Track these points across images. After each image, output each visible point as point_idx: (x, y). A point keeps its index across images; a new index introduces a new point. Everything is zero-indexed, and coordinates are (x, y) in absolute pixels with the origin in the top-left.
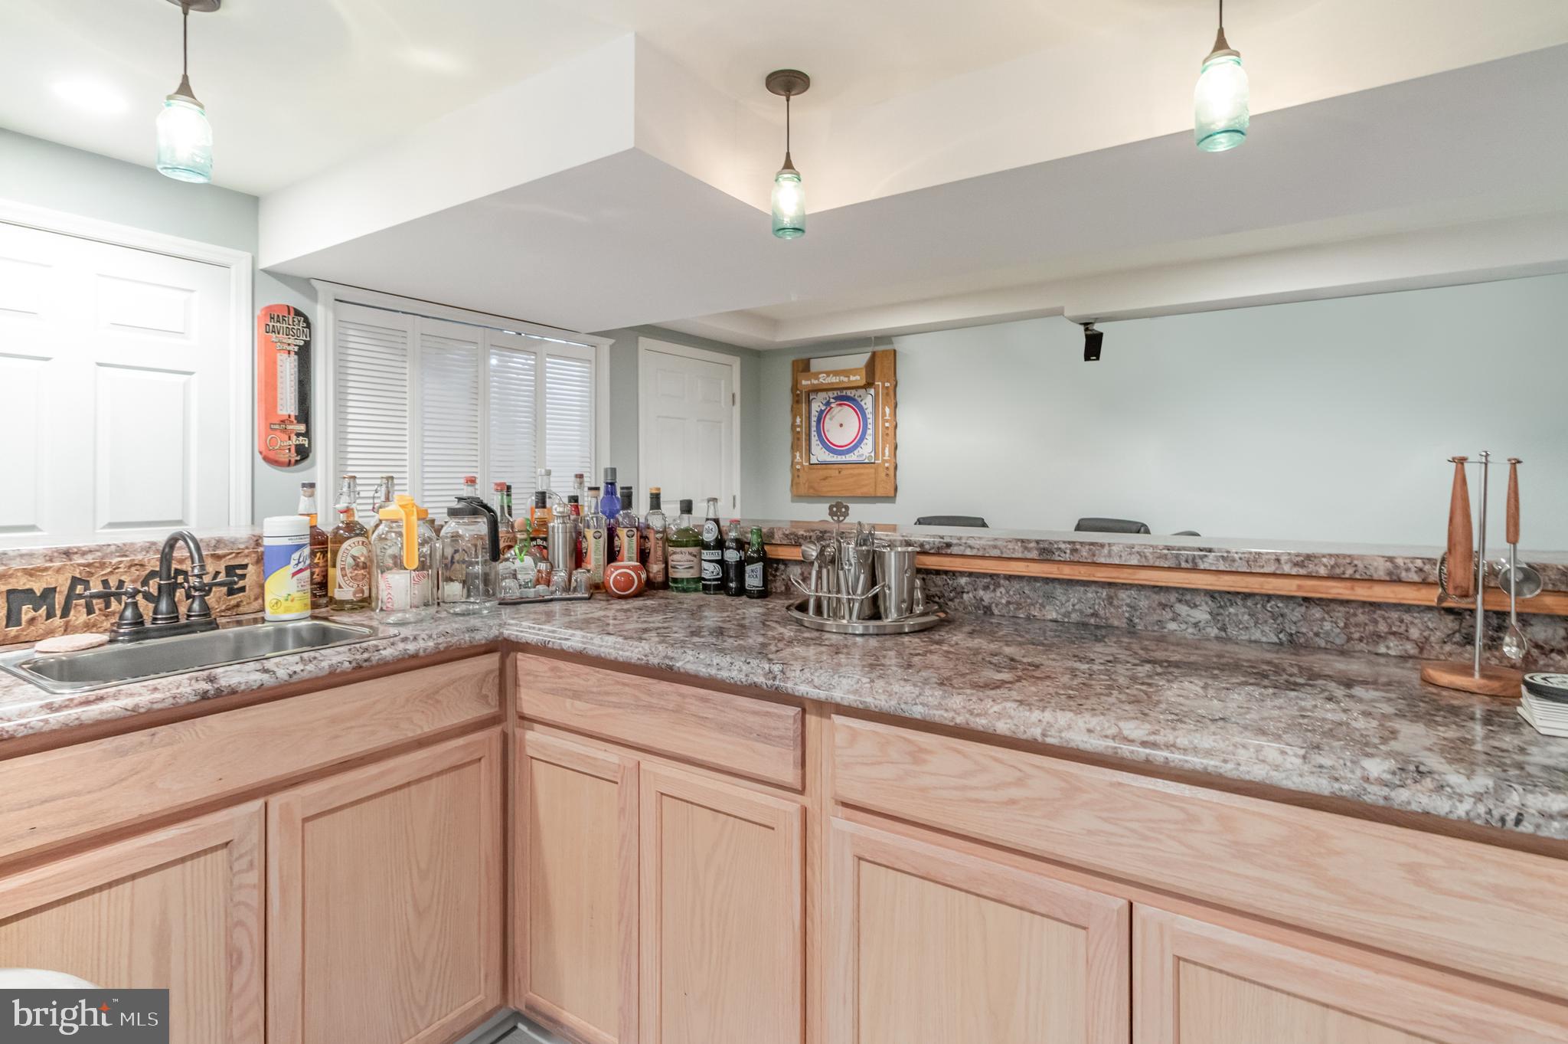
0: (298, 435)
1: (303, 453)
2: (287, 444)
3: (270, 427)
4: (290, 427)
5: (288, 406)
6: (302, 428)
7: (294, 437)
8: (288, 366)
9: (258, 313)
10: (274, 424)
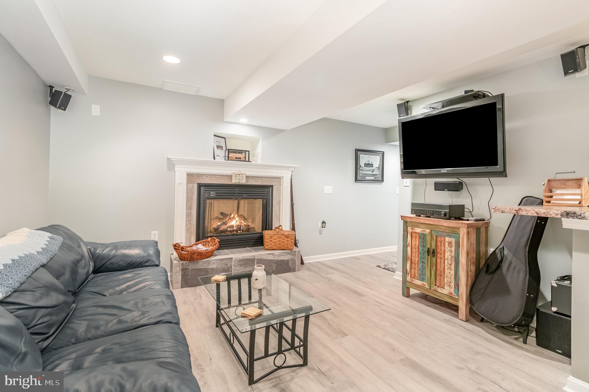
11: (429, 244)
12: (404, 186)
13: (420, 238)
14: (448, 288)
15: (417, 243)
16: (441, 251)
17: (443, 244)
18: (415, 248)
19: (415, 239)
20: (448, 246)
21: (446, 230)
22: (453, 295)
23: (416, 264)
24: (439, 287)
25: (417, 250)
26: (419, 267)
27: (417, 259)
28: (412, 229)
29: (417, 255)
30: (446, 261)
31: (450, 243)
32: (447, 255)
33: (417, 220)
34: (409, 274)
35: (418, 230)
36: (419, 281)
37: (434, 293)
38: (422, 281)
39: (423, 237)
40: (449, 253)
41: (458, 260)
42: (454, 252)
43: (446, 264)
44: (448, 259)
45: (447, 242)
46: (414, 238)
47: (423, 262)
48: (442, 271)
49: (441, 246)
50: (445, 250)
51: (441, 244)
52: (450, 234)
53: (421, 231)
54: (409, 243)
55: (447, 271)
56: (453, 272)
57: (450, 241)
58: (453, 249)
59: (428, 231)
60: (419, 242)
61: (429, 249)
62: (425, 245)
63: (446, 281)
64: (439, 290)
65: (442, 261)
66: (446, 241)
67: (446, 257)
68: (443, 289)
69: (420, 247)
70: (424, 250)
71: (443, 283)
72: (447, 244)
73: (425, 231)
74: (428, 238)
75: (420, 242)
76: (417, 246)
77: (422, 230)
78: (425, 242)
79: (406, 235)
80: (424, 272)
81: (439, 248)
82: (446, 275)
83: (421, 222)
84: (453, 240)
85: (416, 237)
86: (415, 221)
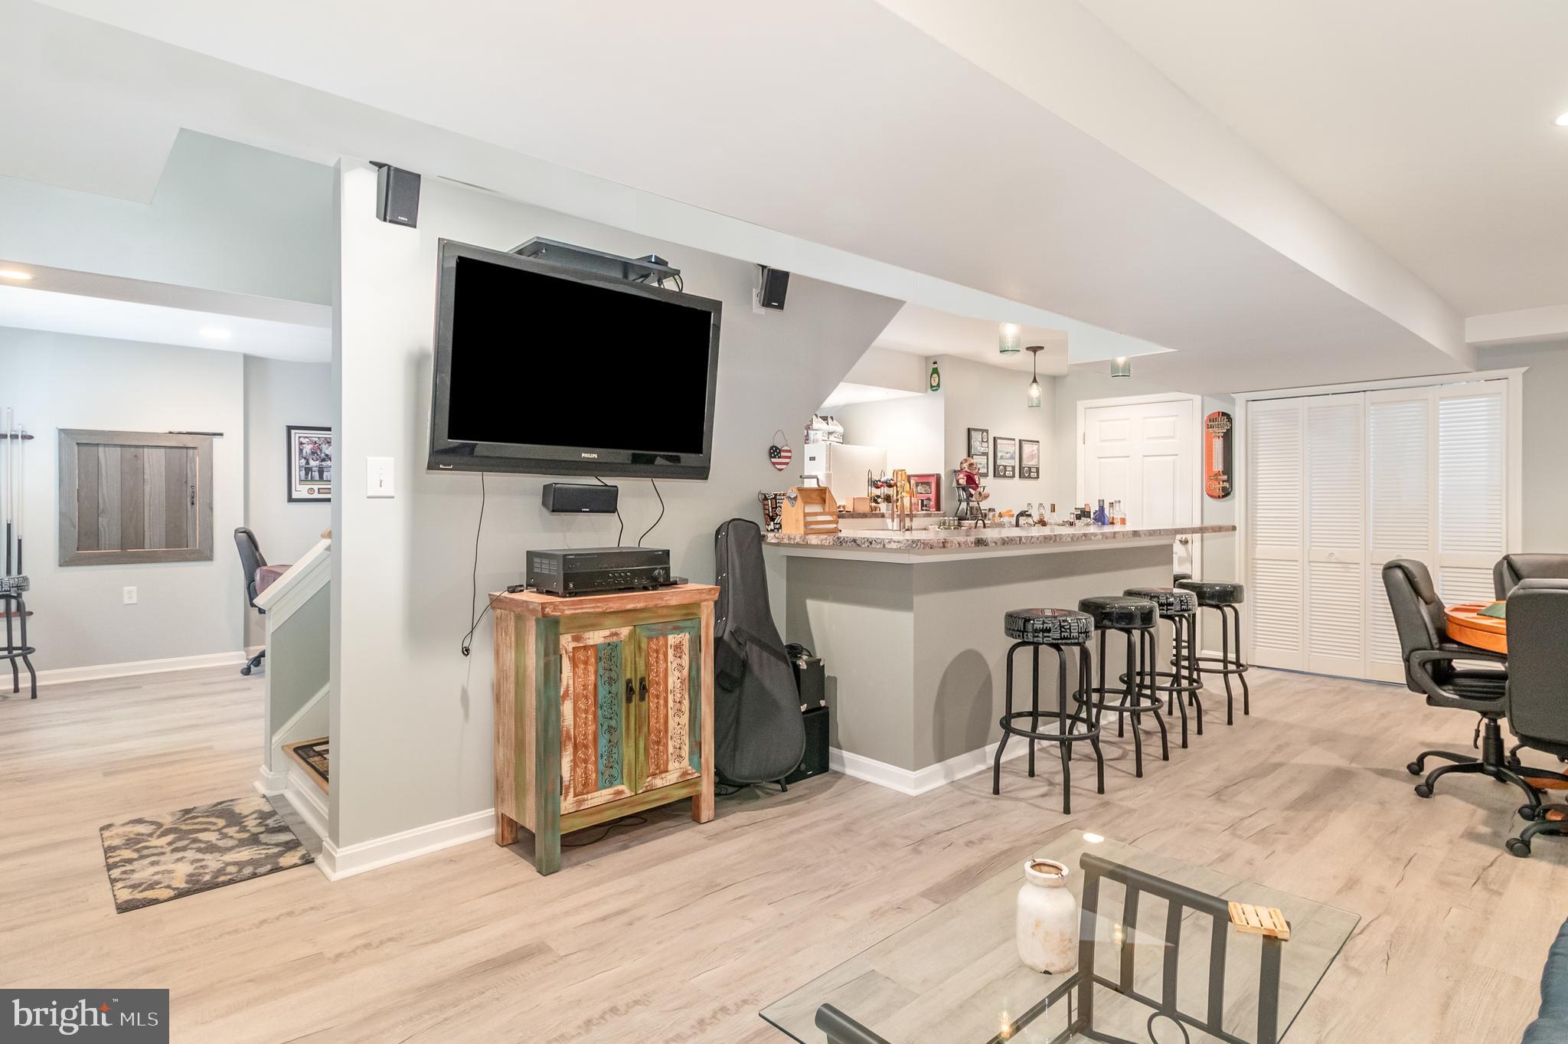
0: (1223, 481)
1: (1226, 493)
2: (1217, 487)
3: (1209, 478)
4: (1220, 477)
5: (1218, 466)
6: (1225, 477)
7: (1221, 483)
8: (1218, 444)
9: (1205, 418)
10: (1210, 476)
11: (629, 668)
12: (368, 497)
13: (600, 659)
14: (677, 765)
15: (592, 678)
16: (657, 676)
17: (661, 656)
18: (586, 697)
19: (585, 669)
20: (675, 656)
21: (672, 615)
22: (690, 774)
23: (591, 745)
24: (656, 774)
25: (591, 701)
26: (599, 748)
27: (591, 728)
28: (576, 639)
29: (590, 717)
30: (670, 698)
31: (678, 647)
32: (673, 681)
33: (598, 607)
34: (568, 787)
35: (596, 637)
36: (604, 792)
37: (647, 799)
38: (611, 785)
39: (608, 654)
40: (677, 673)
41: (698, 682)
42: (687, 669)
43: (671, 704)
44: (674, 691)
45: (671, 647)
46: (582, 666)
47: (611, 730)
48: (662, 728)
49: (657, 662)
50: (666, 670)
51: (657, 657)
52: (681, 624)
53: (605, 637)
54: (568, 687)
55: (671, 723)
56: (685, 719)
57: (678, 642)
58: (686, 661)
59: (625, 631)
60: (596, 672)
61: (629, 682)
62: (615, 677)
63: (671, 749)
64: (658, 782)
65: (662, 702)
66: (669, 645)
67: (670, 687)
68: (668, 774)
69: (600, 689)
70: (614, 690)
71: (665, 757)
72: (671, 652)
73: (616, 634)
74: (627, 652)
75: (601, 672)
76: (591, 688)
77: (607, 633)
78: (615, 668)
79: (556, 665)
80: (615, 756)
81: (653, 670)
82: (670, 734)
83: (608, 611)
84: (685, 638)
85: (586, 663)
86: (592, 610)
